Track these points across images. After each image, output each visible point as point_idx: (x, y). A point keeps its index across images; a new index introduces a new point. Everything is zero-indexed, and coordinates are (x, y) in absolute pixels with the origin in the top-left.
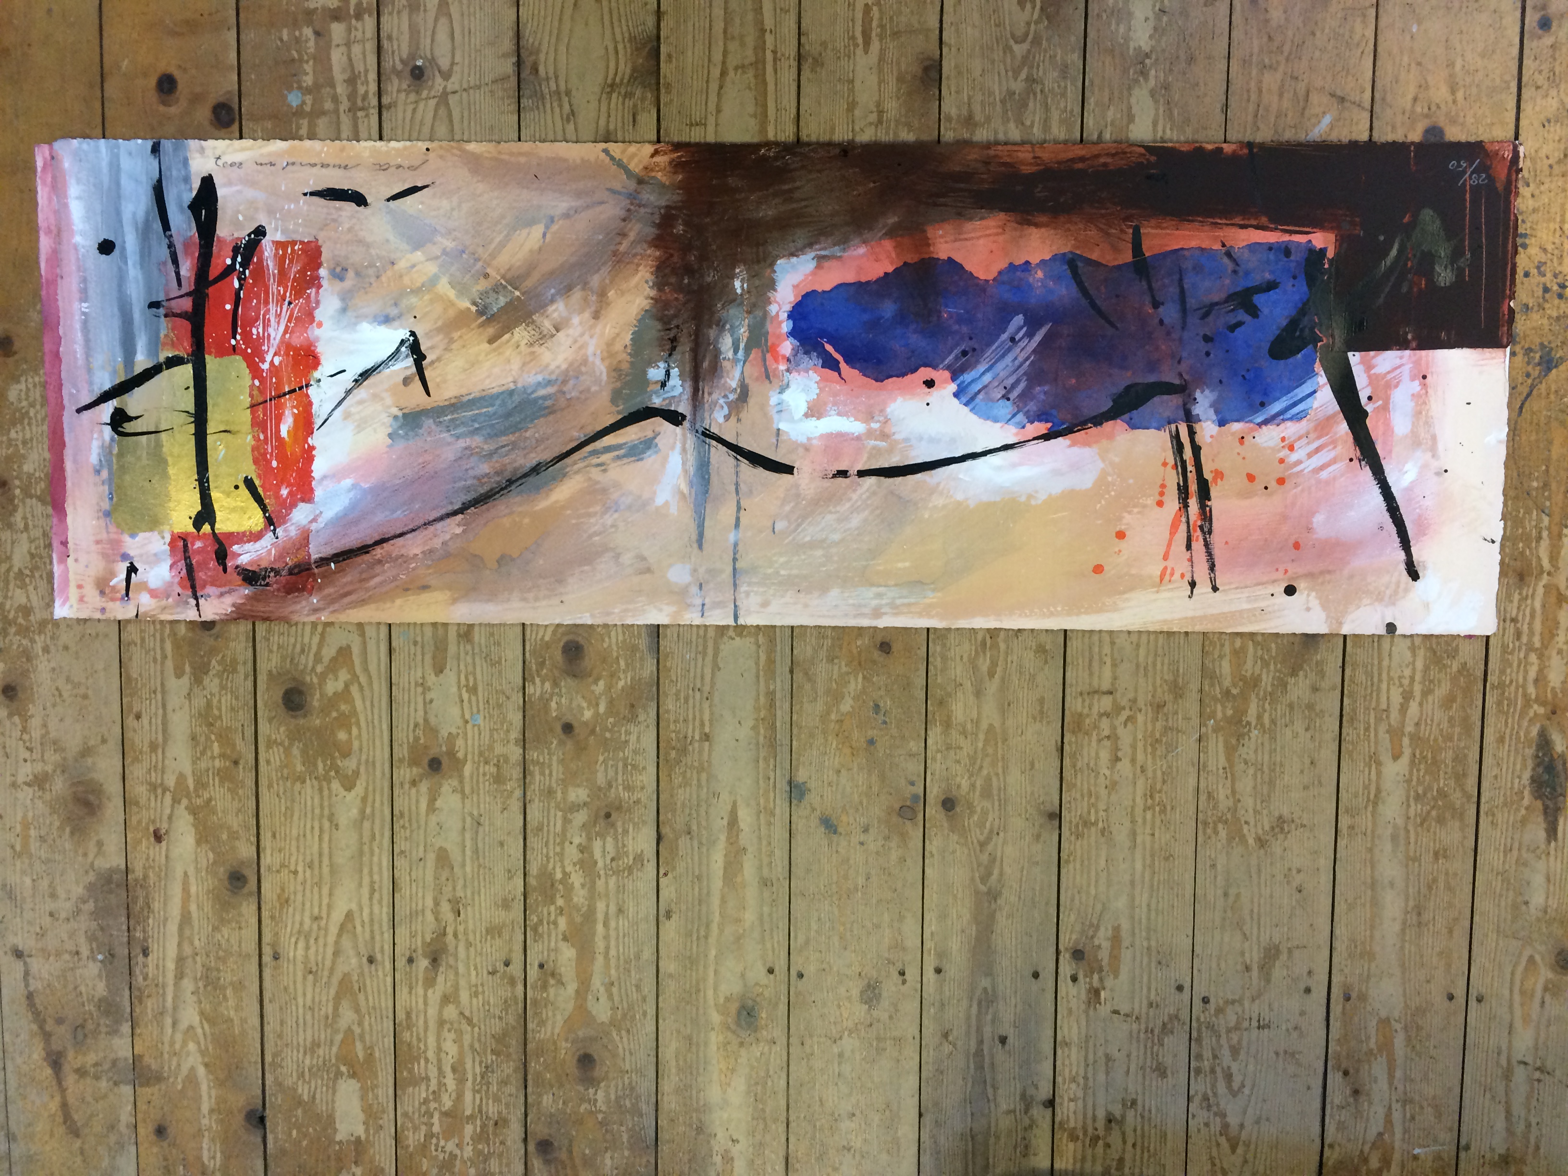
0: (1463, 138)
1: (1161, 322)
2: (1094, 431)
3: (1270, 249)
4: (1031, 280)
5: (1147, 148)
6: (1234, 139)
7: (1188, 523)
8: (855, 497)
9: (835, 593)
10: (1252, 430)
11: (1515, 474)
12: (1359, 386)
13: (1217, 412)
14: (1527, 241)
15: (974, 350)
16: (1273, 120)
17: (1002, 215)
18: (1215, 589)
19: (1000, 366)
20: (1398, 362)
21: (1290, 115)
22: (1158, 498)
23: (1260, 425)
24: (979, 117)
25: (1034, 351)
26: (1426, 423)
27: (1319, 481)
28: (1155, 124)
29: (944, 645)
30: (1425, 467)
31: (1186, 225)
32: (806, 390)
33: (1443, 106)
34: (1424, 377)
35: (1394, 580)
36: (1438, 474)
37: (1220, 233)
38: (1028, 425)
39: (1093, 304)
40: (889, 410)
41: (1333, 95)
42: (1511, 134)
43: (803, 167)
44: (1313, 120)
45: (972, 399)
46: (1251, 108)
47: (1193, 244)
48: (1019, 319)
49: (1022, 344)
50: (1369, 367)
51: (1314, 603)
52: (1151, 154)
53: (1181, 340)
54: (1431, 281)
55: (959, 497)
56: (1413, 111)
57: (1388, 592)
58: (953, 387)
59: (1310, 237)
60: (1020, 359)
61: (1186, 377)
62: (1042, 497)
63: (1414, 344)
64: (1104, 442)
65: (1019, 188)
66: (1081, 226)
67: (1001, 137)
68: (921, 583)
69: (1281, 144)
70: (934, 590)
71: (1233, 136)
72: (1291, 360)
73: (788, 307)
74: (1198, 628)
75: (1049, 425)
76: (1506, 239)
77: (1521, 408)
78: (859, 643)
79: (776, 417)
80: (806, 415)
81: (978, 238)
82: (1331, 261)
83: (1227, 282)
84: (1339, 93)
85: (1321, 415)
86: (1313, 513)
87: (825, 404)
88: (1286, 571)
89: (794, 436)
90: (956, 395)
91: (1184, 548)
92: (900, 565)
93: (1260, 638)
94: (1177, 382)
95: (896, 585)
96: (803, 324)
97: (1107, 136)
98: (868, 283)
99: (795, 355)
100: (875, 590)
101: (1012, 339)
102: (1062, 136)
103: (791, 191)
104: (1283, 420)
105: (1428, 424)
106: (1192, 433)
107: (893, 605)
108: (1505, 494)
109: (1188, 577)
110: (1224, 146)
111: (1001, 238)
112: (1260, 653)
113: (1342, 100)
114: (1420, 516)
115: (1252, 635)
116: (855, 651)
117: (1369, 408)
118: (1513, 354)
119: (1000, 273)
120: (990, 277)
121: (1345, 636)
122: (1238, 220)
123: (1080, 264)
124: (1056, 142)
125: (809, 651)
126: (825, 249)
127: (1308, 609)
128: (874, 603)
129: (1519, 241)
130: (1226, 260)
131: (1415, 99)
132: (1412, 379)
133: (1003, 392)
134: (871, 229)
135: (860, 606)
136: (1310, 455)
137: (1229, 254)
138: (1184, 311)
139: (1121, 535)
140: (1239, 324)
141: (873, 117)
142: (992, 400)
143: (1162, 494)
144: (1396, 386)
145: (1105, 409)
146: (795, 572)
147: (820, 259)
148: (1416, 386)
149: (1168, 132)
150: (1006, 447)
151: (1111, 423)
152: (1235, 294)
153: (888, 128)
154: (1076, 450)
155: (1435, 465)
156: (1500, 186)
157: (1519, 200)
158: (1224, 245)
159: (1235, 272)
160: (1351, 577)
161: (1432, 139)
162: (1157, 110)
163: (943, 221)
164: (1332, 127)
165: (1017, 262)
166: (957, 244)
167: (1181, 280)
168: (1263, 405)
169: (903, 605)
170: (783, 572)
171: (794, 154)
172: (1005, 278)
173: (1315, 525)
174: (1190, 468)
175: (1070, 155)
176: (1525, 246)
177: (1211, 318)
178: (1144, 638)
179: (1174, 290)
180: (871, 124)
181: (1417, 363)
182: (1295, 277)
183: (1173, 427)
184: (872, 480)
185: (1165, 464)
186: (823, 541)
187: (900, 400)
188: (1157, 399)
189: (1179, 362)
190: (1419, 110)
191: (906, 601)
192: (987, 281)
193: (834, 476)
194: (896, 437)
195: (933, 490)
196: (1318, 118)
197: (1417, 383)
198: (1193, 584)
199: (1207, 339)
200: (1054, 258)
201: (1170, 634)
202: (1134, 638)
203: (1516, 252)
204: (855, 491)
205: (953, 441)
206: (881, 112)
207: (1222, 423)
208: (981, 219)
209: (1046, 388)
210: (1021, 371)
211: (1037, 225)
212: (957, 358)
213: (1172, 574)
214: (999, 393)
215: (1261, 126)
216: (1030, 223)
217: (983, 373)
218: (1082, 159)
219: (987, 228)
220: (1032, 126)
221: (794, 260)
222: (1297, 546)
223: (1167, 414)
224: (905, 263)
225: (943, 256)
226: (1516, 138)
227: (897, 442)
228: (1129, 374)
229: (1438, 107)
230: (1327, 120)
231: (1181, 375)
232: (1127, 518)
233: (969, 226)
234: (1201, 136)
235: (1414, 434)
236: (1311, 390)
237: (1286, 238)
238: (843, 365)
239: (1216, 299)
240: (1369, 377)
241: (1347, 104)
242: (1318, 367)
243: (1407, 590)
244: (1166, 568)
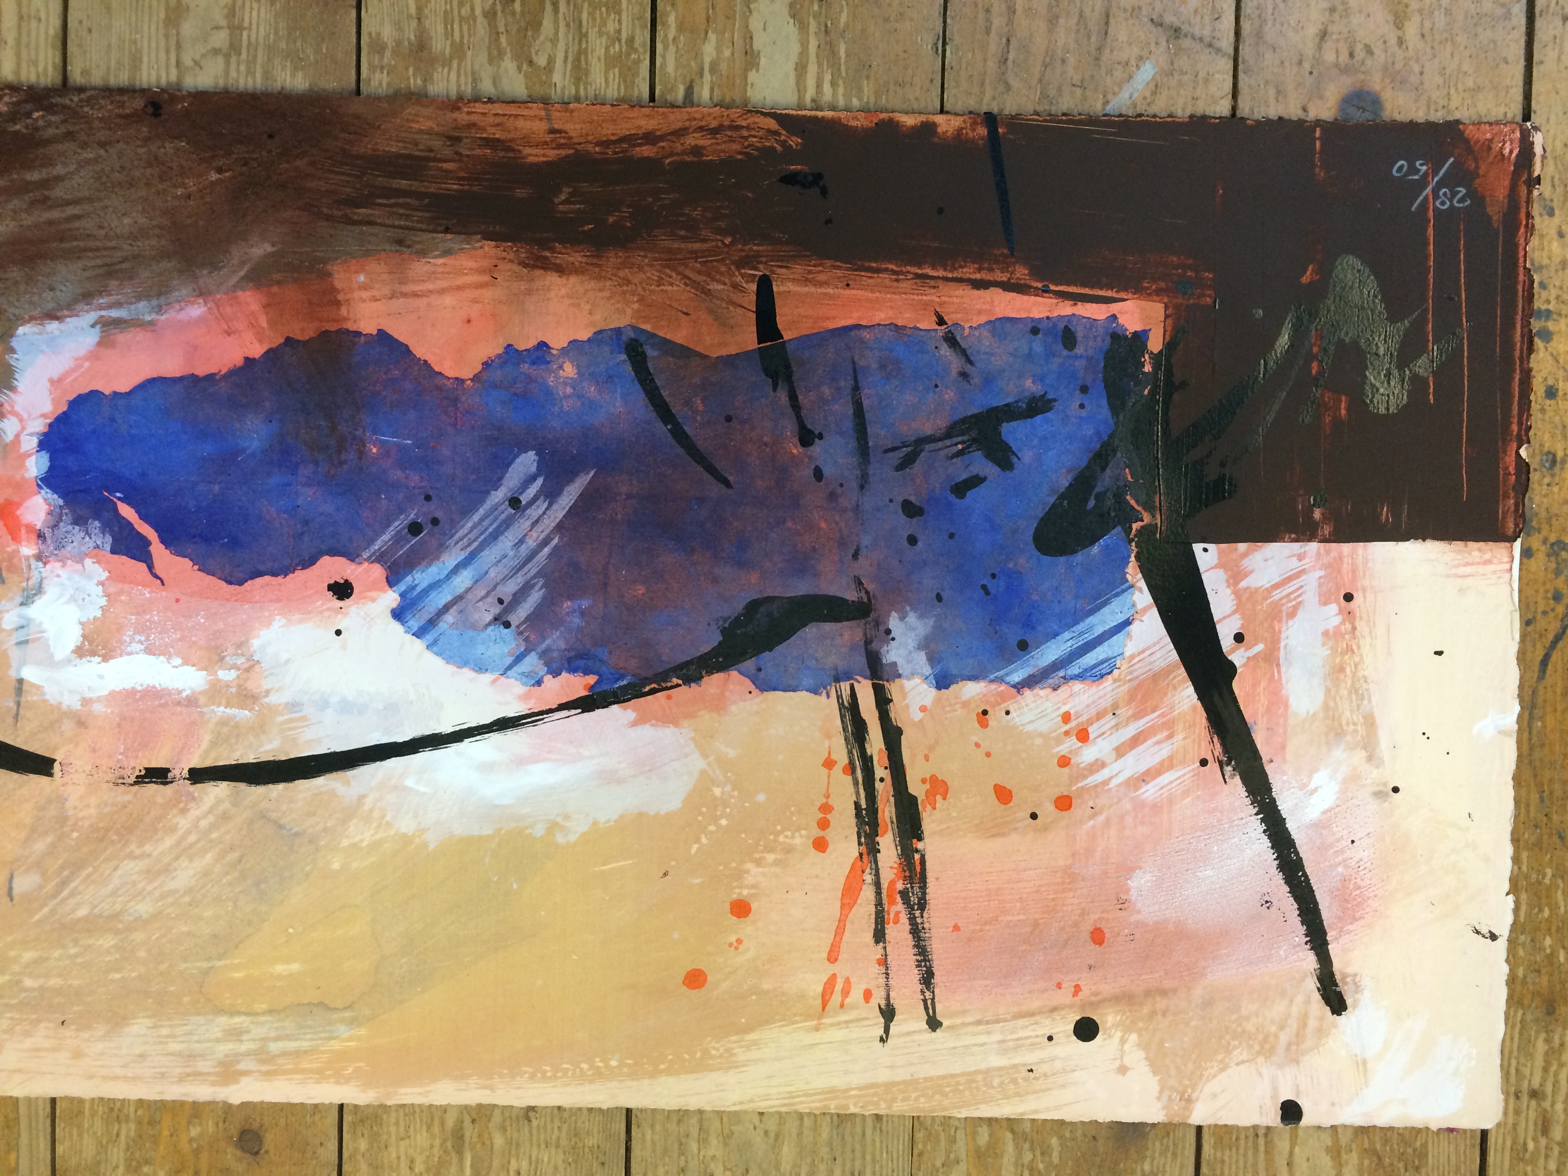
0: (1420, 116)
1: (818, 474)
2: (683, 693)
3: (1035, 331)
4: (551, 381)
5: (784, 120)
6: (959, 108)
7: (877, 884)
8: (183, 823)
9: (139, 1027)
10: (1003, 698)
11: (1535, 797)
12: (1217, 611)
13: (932, 659)
14: (1551, 325)
15: (435, 521)
16: (1037, 71)
17: (489, 246)
18: (934, 1024)
19: (490, 555)
20: (1294, 564)
21: (1072, 60)
22: (816, 832)
23: (1019, 687)
24: (439, 44)
25: (560, 527)
26: (1354, 690)
27: (1139, 806)
28: (801, 68)
29: (374, 1137)
30: (1353, 779)
31: (866, 279)
32: (78, 598)
33: (1378, 51)
34: (1349, 597)
35: (1295, 1010)
36: (1379, 795)
37: (931, 297)
38: (548, 679)
39: (679, 435)
40: (256, 643)
41: (1157, 23)
42: (1515, 110)
43: (69, 135)
44: (1118, 74)
45: (432, 623)
46: (994, 46)
47: (881, 316)
48: (527, 461)
49: (534, 512)
50: (1236, 576)
51: (1135, 1057)
52: (791, 132)
53: (857, 508)
54: (1359, 404)
55: (406, 825)
56: (1317, 61)
57: (1284, 1038)
58: (391, 598)
59: (1115, 308)
60: (531, 543)
61: (870, 587)
62: (579, 827)
63: (1327, 530)
64: (706, 717)
65: (520, 193)
66: (652, 274)
67: (487, 87)
68: (328, 1008)
69: (1053, 118)
70: (353, 1022)
71: (957, 99)
72: (1079, 557)
73: (39, 426)
74: (900, 1107)
75: (592, 679)
76: (1509, 324)
77: (1545, 662)
78: (194, 1132)
79: (15, 654)
80: (80, 652)
81: (442, 291)
82: (1156, 359)
83: (949, 395)
84: (1169, 19)
85: (1140, 670)
86: (1131, 870)
87: (120, 628)
88: (1077, 989)
89: (52, 694)
90: (398, 614)
91: (869, 936)
92: (280, 968)
93: (1027, 1127)
94: (851, 595)
95: (270, 1012)
96: (71, 461)
97: (704, 93)
98: (210, 378)
99: (55, 527)
100: (224, 1021)
101: (514, 502)
102: (612, 92)
103: (45, 184)
104: (1066, 679)
105: (1358, 693)
106: (883, 701)
107: (262, 1055)
108: (1515, 840)
109: (879, 998)
110: (939, 119)
111: (488, 294)
112: (1028, 1156)
113: (1176, 32)
114: (1345, 880)
115: (1011, 1123)
116: (185, 1147)
117: (1237, 657)
118: (1527, 553)
119: (486, 365)
120: (467, 372)
121: (1199, 1129)
122: (969, 272)
123: (651, 352)
124: (598, 101)
125: (89, 1148)
126: (118, 305)
127: (1123, 1070)
128: (224, 1049)
129: (1536, 325)
130: (945, 351)
131: (1323, 35)
132: (1325, 601)
133: (497, 609)
134: (214, 266)
135: (192, 1056)
136: (1120, 751)
137: (951, 340)
138: (863, 451)
139: (741, 909)
140: (975, 481)
141: (221, 39)
142: (474, 627)
143: (824, 824)
144: (1292, 615)
145: (705, 648)
146: (55, 982)
147: (108, 326)
148: (1331, 615)
149: (827, 88)
150: (503, 724)
151: (717, 678)
152: (964, 421)
153: (251, 63)
154: (647, 731)
155: (1374, 776)
156: (1495, 211)
157: (1534, 242)
158: (941, 321)
159: (964, 375)
160: (1208, 1003)
161: (1358, 116)
162: (804, 44)
163: (367, 254)
164: (1156, 88)
165: (523, 345)
166: (399, 304)
167: (856, 388)
168: (1023, 646)
169: (284, 1054)
170: (28, 982)
171: (50, 109)
172: (497, 375)
173: (1133, 895)
174: (880, 772)
175: (625, 129)
176: (1547, 336)
177: (917, 467)
178: (792, 1126)
179: (843, 408)
180: (216, 52)
181: (1334, 567)
182: (1084, 389)
183: (845, 687)
184: (221, 789)
185: (829, 764)
186: (116, 916)
187: (279, 622)
188: (811, 631)
189: (855, 556)
190: (1329, 56)
191: (292, 1045)
192: (460, 381)
193: (140, 780)
194: (272, 699)
195: (349, 813)
196: (1128, 69)
197: (1333, 608)
198: (888, 1013)
199: (911, 509)
200: (598, 337)
201: (842, 1119)
202: (771, 1125)
203: (1531, 349)
204: (184, 811)
205: (392, 708)
206: (235, 28)
207: (942, 682)
208: (447, 253)
209: (585, 604)
210: (533, 568)
211: (560, 270)
212: (398, 540)
213: (846, 993)
214: (486, 612)
215: (1014, 83)
216: (546, 265)
217: (456, 570)
218: (650, 138)
219: (460, 272)
220: (550, 68)
221: (53, 326)
222: (1098, 936)
223: (833, 660)
224: (289, 341)
225: (368, 327)
226: (1527, 117)
227: (273, 710)
228: (754, 578)
229: (1369, 51)
230: (1146, 73)
231: (859, 583)
232: (754, 874)
233: (420, 267)
234: (893, 100)
235: (1329, 712)
236: (1120, 618)
237: (1066, 309)
238: (157, 549)
239: (928, 429)
240: (1237, 594)
241: (1186, 43)
242: (1133, 573)
243: (1321, 1033)
244: (833, 978)
